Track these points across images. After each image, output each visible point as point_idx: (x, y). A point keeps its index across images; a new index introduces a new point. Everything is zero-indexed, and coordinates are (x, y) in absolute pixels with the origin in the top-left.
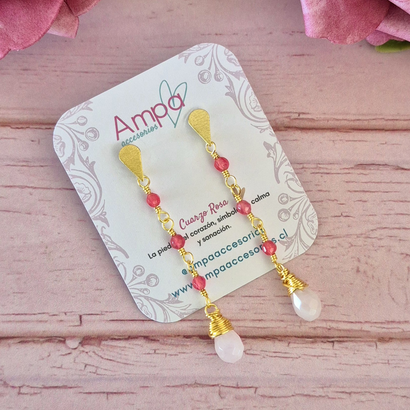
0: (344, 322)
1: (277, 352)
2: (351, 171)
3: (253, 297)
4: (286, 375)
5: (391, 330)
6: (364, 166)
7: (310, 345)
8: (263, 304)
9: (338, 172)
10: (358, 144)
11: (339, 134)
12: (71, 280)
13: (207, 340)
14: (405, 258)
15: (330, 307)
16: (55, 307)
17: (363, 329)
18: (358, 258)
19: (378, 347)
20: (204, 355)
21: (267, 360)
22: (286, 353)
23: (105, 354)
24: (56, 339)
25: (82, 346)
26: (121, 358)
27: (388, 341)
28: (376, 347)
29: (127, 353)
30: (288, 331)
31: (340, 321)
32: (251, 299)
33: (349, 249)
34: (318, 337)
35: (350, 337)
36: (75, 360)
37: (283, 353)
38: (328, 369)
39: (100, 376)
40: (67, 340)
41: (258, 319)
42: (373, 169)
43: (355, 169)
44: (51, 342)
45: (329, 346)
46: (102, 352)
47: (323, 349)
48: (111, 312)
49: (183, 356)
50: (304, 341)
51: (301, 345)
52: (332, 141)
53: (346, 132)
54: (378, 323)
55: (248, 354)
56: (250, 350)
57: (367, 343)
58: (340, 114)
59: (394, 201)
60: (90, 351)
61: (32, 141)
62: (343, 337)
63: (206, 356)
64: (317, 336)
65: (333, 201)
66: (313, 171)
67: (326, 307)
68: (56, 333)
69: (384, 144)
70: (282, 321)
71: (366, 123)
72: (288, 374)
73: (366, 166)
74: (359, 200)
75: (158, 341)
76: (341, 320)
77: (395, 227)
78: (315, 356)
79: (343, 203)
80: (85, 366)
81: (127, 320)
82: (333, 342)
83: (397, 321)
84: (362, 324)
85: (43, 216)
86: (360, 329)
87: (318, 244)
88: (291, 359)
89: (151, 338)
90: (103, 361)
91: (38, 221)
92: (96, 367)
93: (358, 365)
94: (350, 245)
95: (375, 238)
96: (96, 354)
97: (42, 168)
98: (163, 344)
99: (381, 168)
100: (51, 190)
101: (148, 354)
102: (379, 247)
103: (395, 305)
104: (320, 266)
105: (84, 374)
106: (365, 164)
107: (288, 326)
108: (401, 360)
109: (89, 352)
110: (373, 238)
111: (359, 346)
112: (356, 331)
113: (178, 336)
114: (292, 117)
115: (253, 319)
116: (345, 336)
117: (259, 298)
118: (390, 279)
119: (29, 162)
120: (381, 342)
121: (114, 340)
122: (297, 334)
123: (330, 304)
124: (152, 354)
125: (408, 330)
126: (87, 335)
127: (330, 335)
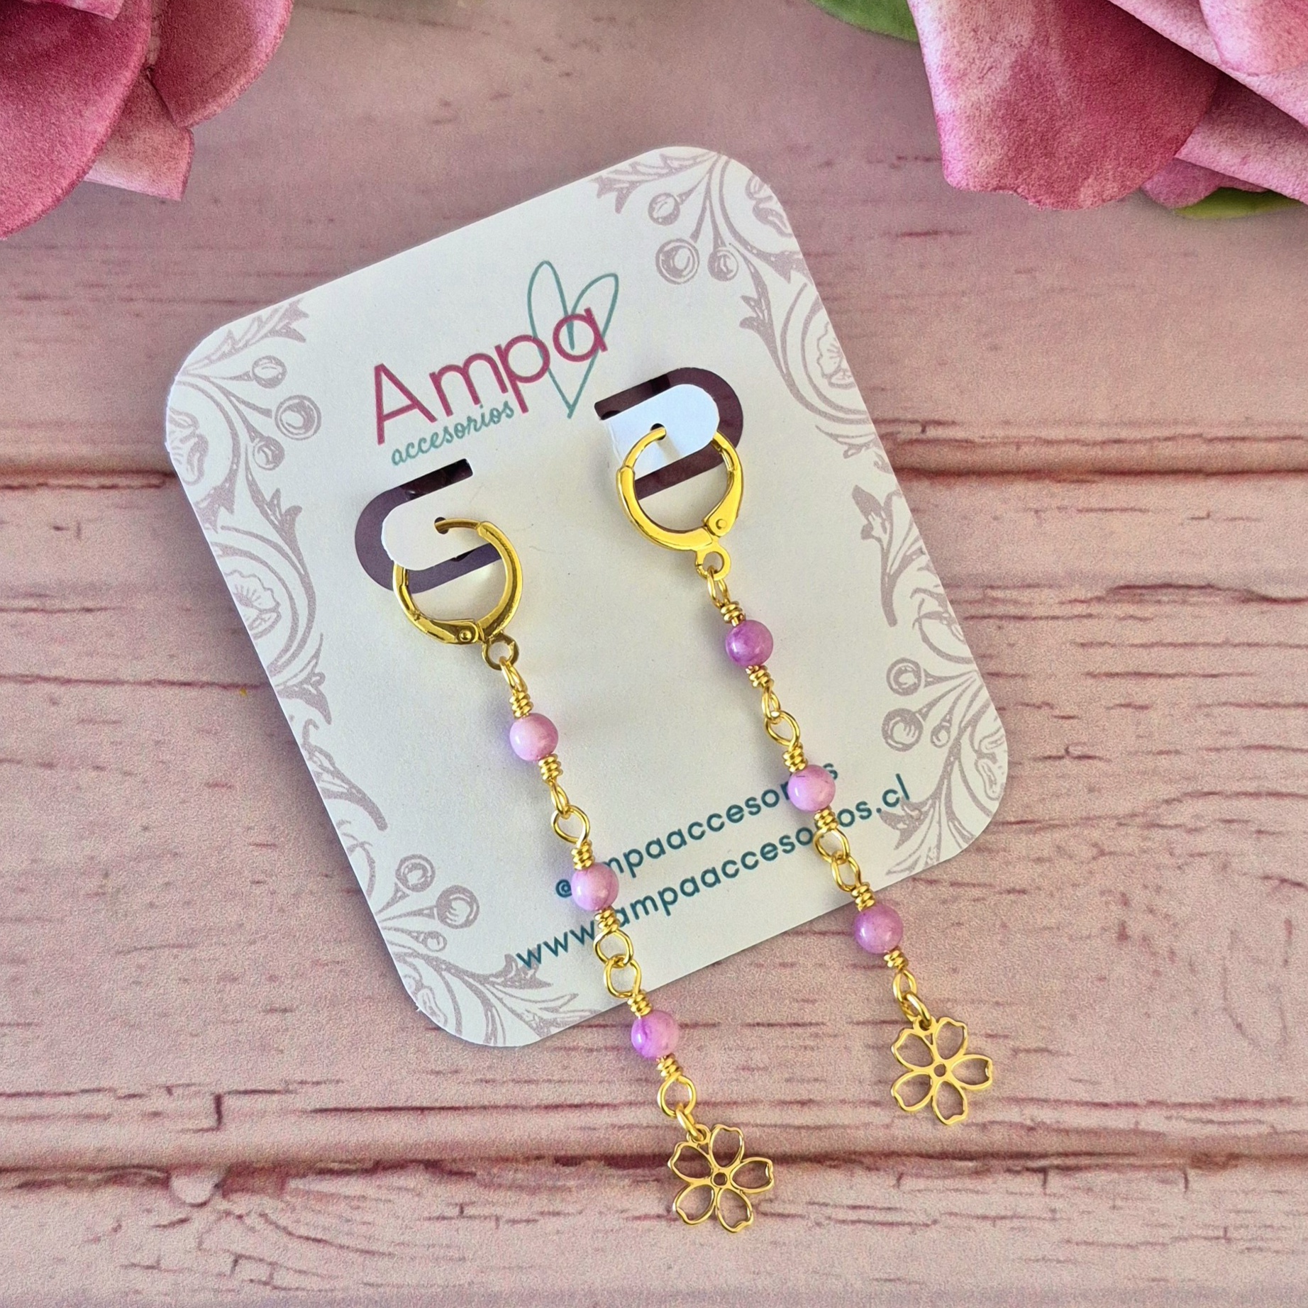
0: (1077, 1104)
1: (860, 1207)
2: (1095, 609)
3: (781, 1025)
4: (890, 1280)
5: (1233, 1130)
6: (1139, 591)
7: (969, 1183)
8: (812, 1049)
9: (1051, 614)
10: (1116, 522)
11: (1057, 488)
12: (186, 980)
13: (631, 1171)
14: (1275, 889)
15: (1033, 1057)
16: (135, 1071)
17: (1142, 1126)
18: (1123, 895)
19: (1194, 1185)
20: (621, 1220)
21: (829, 1231)
22: (889, 1209)
23: (298, 1221)
24: (140, 1174)
25: (224, 1196)
26: (349, 1234)
27: (1224, 1166)
28: (1186, 1187)
29: (369, 1218)
30: (894, 1138)
31: (1067, 1102)
32: (774, 1032)
33: (1094, 865)
34: (995, 1155)
35: (1100, 1154)
36: (200, 1243)
37: (881, 1209)
38: (1028, 1260)
39: (282, 1294)
40: (174, 1178)
41: (799, 1099)
42: (1168, 603)
43: (1108, 602)
44: (122, 1184)
45: (1030, 1183)
46: (288, 1214)
47: (1012, 1193)
48: (318, 1083)
49: (551, 1224)
50: (951, 1168)
51: (939, 1183)
52: (1033, 513)
53: (1078, 481)
54: (1189, 1105)
55: (765, 1214)
56: (771, 1201)
57: (1155, 1173)
58: (1058, 423)
59: (1239, 705)
60: (250, 1212)
61: (58, 528)
62: (1076, 1154)
63: (630, 1224)
64: (990, 1150)
65: (1039, 707)
66: (972, 610)
67: (1022, 1055)
68: (137, 1153)
69: (1203, 518)
70: (877, 1104)
71: (1142, 451)
72: (899, 1279)
73: (1144, 591)
74: (1123, 702)
75: (473, 1175)
76: (1068, 1098)
77: (1243, 789)
78: (985, 1218)
79: (1072, 714)
80: (236, 1262)
81: (369, 1110)
82: (1043, 1171)
83: (1254, 1098)
84: (1138, 1111)
85: (94, 774)
86: (1132, 1126)
87: (990, 851)
88: (908, 1229)
89: (449, 1167)
90: (294, 1244)
91: (78, 788)
92: (270, 1264)
93: (1129, 1246)
94: (1095, 851)
95: (1177, 826)
96: (271, 1223)
97: (89, 617)
98: (488, 1185)
99: (1195, 597)
100: (117, 688)
101: (438, 1218)
102: (1192, 856)
103: (1246, 1044)
104: (998, 923)
105: (230, 1287)
106: (1141, 584)
107: (896, 1121)
108: (1266, 1227)
109: (248, 1214)
110: (1171, 827)
111: (1130, 1181)
112: (1119, 1132)
113: (538, 1158)
114: (902, 437)
115: (783, 1098)
116: (1084, 1149)
117: (799, 1030)
118: (1228, 963)
119: (46, 596)
120: (1200, 1168)
121: (327, 1177)
122: (925, 1148)
123: (1034, 1046)
124: (451, 1218)
125: (1290, 1127)
126: (241, 1159)
127: (1034, 1149)
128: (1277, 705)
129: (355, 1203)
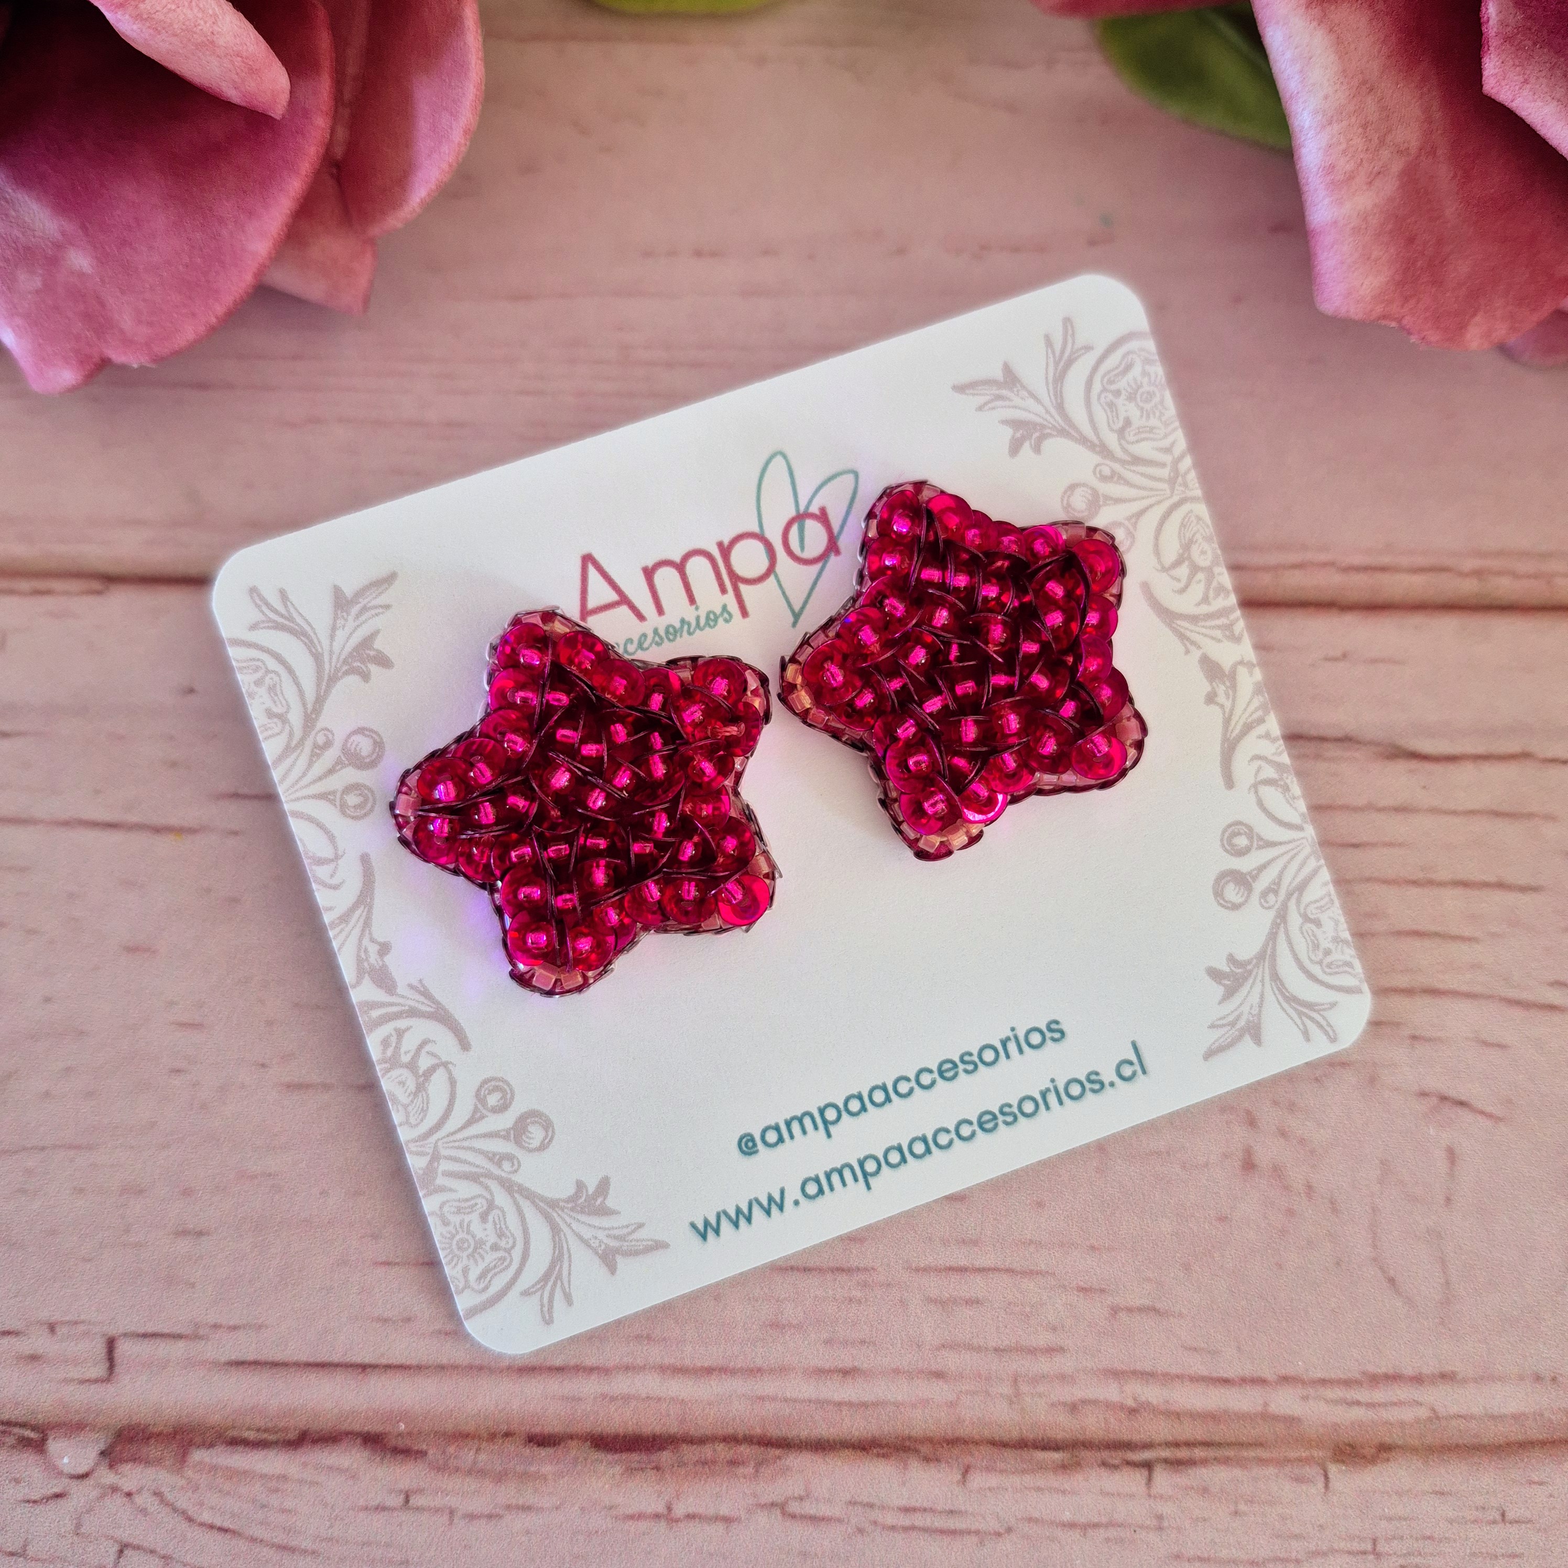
0: (1191, 1379)
1: (914, 1510)
3: (820, 1270)
5: (1384, 1414)
7: (1054, 1480)
8: (859, 1302)
12: (82, 1190)
13: (624, 1456)
14: (1434, 1109)
15: (1137, 1318)
16: (13, 1301)
17: (1273, 1408)
18: (1249, 1113)
19: (1336, 1484)
20: (609, 1520)
21: (874, 1541)
22: (951, 1512)
23: (201, 1504)
24: (10, 1433)
25: (111, 1466)
26: (264, 1523)
27: (1373, 1460)
28: (1327, 1486)
29: (289, 1504)
30: (960, 1420)
31: (1179, 1377)
32: (810, 1281)
34: (1088, 1445)
35: (1219, 1445)
36: (78, 1526)
37: (941, 1512)
40: (50, 1441)
41: (840, 1367)
45: (1132, 1481)
46: (190, 1493)
47: (1108, 1494)
48: (235, 1328)
49: (520, 1521)
50: (1030, 1459)
51: (1016, 1480)
54: (1331, 1381)
55: (793, 1516)
56: (801, 1498)
57: (1288, 1469)
59: (1386, 882)
60: (142, 1488)
63: (619, 1525)
64: (1081, 1438)
67: (1122, 1315)
68: (8, 1406)
69: (1338, 659)
70: (939, 1375)
71: (1268, 579)
76: (1179, 1371)
77: (1393, 985)
78: (1073, 1525)
80: (121, 1552)
81: (297, 1364)
82: (1148, 1466)
83: (1411, 1373)
84: (1267, 1389)
86: (1260, 1409)
88: (974, 1539)
89: (393, 1442)
90: (195, 1533)
92: (164, 1557)
96: (167, 1504)
98: (441, 1468)
99: (1332, 751)
100: (30, 828)
101: (377, 1508)
102: (1332, 1066)
103: (1400, 1304)
107: (964, 1397)
108: (1425, 1538)
109: (139, 1491)
111: (1255, 1479)
112: (1242, 1417)
113: (507, 1435)
115: (820, 1364)
116: (1199, 1438)
117: (842, 1278)
118: (1377, 1201)
120: (1343, 1462)
121: (240, 1448)
122: (999, 1434)
123: (1138, 1302)
124: (393, 1509)
125: (1454, 1409)
126: (135, 1419)
127: (1136, 1437)
128: (1431, 883)
129: (273, 1484)
